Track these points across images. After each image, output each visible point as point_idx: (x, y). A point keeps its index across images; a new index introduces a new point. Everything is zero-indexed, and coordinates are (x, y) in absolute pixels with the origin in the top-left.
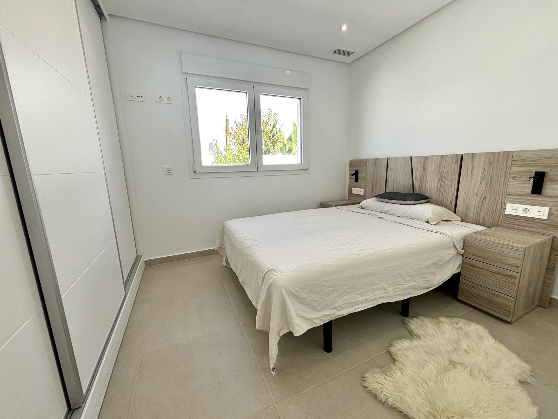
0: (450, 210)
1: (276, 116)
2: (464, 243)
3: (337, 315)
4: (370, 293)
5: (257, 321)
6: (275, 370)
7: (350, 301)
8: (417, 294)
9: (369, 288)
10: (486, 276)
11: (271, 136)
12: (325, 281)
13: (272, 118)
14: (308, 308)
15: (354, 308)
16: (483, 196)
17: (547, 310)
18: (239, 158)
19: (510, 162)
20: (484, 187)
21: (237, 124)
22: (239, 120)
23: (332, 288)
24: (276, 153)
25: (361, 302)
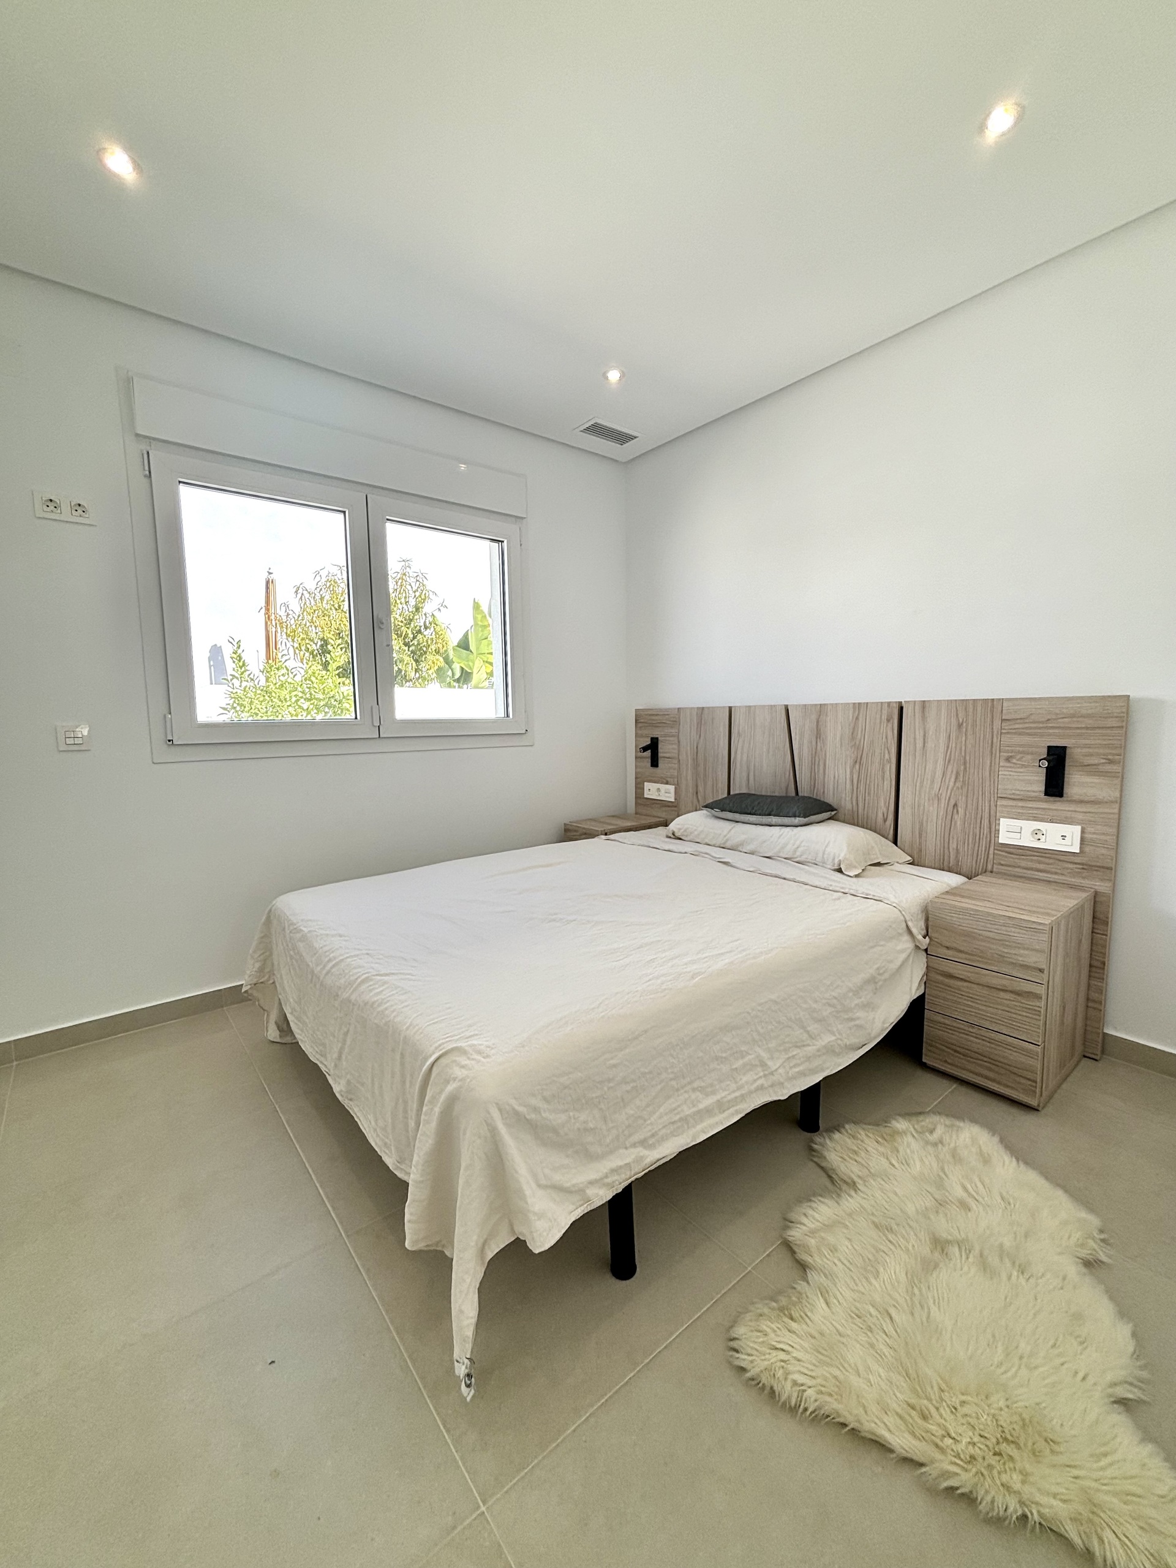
0: (883, 836)
1: (424, 579)
2: (927, 920)
3: (648, 1161)
4: (729, 1082)
5: (409, 1221)
6: (473, 1379)
7: (682, 1115)
8: (840, 1065)
9: (725, 1068)
10: (978, 998)
11: (411, 636)
12: (615, 1066)
13: (410, 585)
14: (567, 1156)
15: (691, 1132)
16: (952, 802)
17: (1100, 1064)
18: (311, 694)
19: (997, 723)
20: (953, 780)
21: (302, 594)
22: (311, 586)
23: (632, 1085)
24: (426, 683)
25: (708, 1112)
